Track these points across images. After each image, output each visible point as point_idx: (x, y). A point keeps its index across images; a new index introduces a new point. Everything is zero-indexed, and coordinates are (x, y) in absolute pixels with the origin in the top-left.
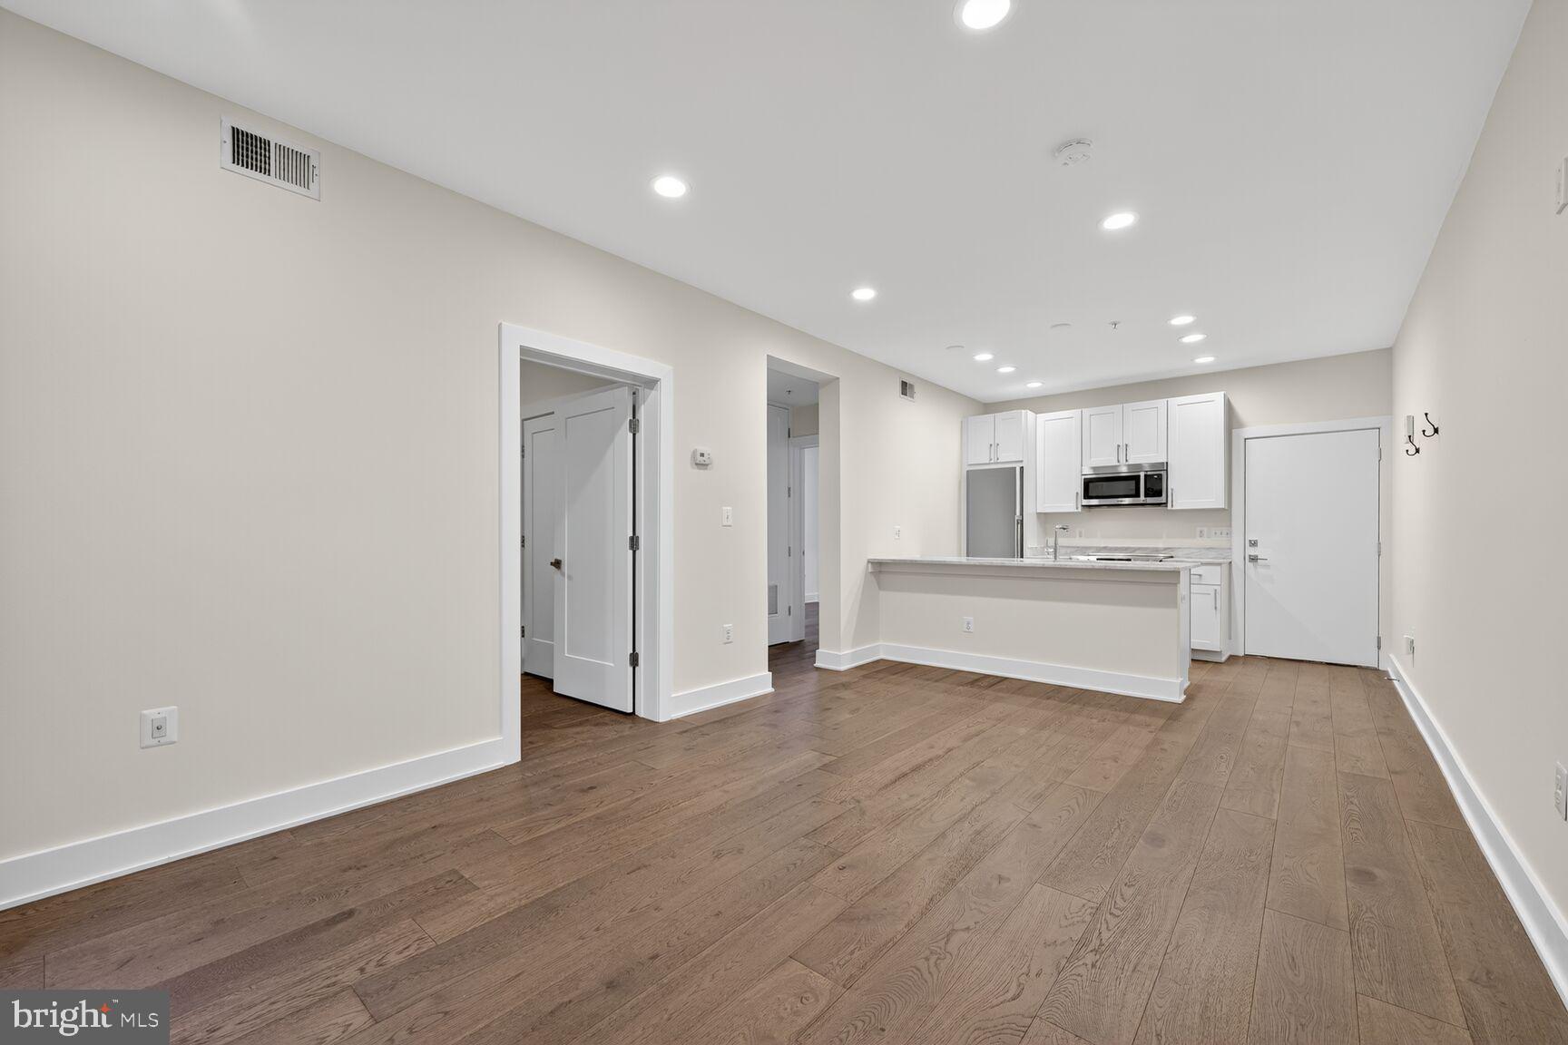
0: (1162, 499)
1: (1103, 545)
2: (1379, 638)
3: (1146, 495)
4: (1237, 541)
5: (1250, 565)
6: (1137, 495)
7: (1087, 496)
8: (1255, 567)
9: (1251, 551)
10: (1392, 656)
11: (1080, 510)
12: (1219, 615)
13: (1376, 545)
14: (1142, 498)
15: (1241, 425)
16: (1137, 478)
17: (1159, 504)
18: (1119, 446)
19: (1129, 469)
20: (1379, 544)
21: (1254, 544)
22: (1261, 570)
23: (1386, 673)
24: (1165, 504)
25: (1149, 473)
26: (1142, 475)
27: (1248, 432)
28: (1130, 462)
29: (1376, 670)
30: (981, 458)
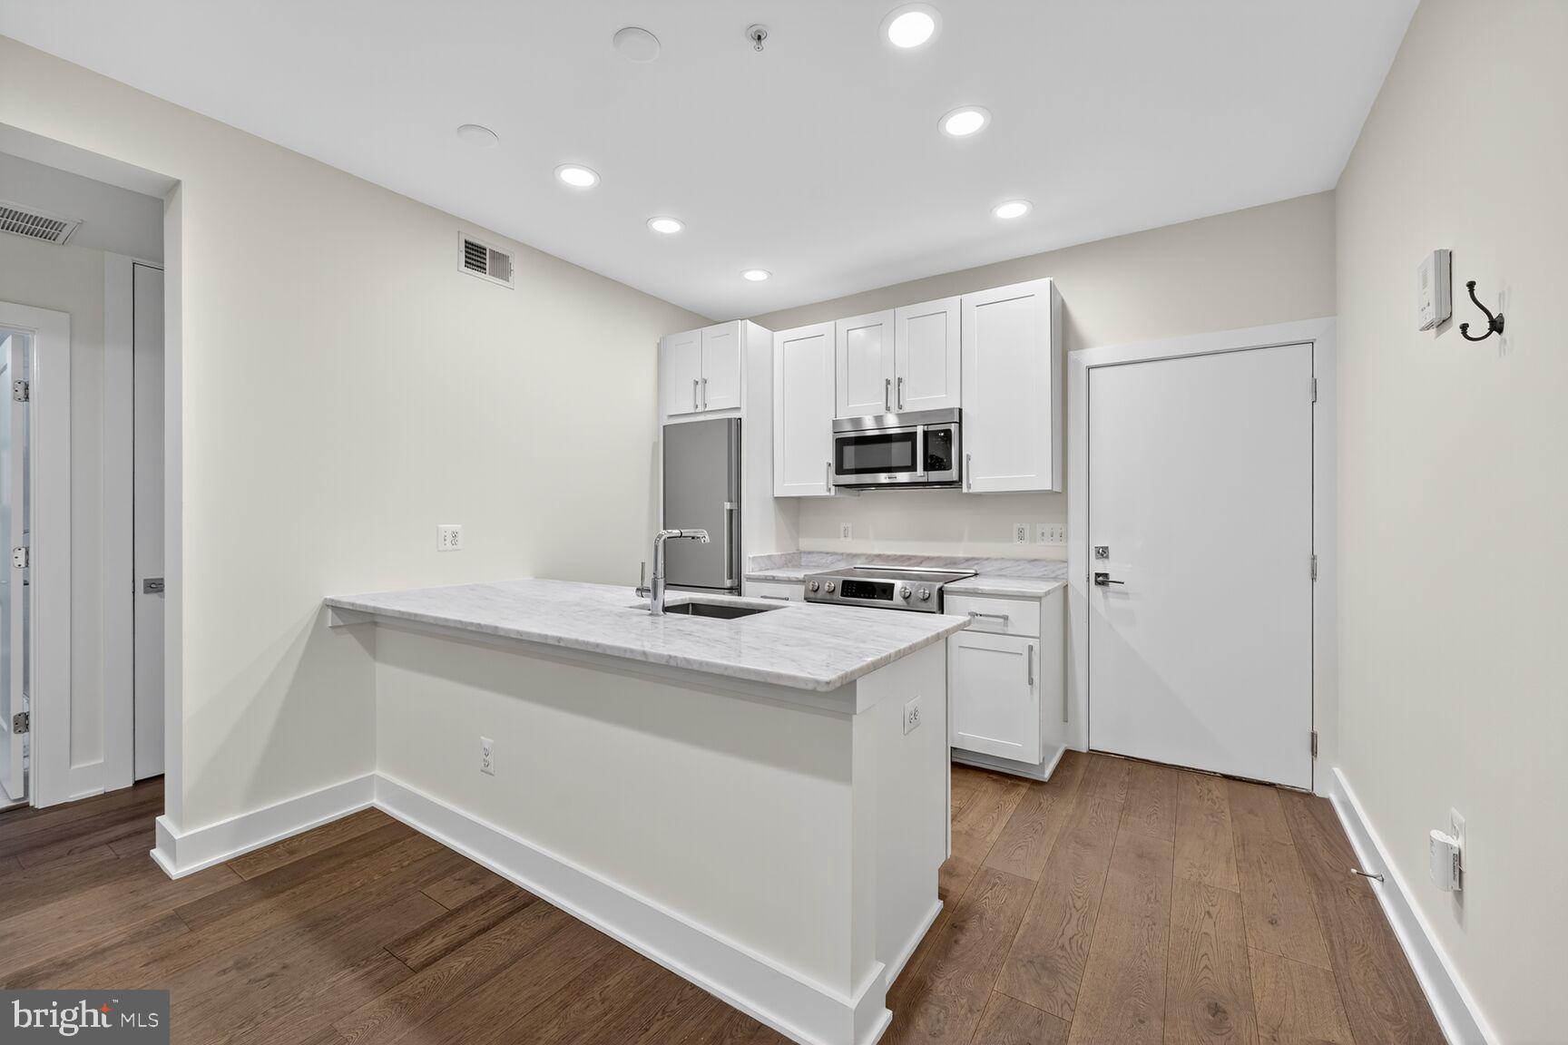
0: (952, 474)
1: (876, 552)
2: (1314, 736)
3: (926, 468)
4: (1076, 550)
5: (1097, 591)
6: (913, 468)
7: (840, 470)
8: (1105, 593)
9: (1099, 566)
10: (1337, 771)
11: (833, 493)
12: (1036, 692)
13: (1310, 561)
14: (920, 474)
15: (1081, 345)
16: (911, 437)
17: (950, 483)
18: (888, 382)
19: (900, 422)
20: (1314, 558)
21: (1103, 553)
22: (1115, 602)
23: (1326, 803)
24: (956, 484)
25: (932, 428)
26: (920, 430)
27: (1091, 356)
28: (907, 409)
29: (1308, 796)
30: (682, 405)
